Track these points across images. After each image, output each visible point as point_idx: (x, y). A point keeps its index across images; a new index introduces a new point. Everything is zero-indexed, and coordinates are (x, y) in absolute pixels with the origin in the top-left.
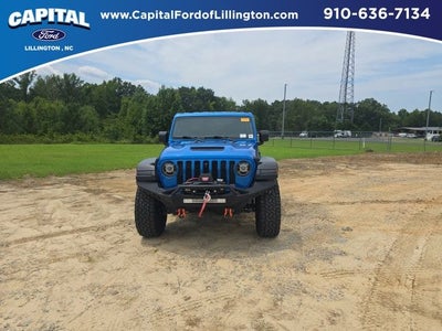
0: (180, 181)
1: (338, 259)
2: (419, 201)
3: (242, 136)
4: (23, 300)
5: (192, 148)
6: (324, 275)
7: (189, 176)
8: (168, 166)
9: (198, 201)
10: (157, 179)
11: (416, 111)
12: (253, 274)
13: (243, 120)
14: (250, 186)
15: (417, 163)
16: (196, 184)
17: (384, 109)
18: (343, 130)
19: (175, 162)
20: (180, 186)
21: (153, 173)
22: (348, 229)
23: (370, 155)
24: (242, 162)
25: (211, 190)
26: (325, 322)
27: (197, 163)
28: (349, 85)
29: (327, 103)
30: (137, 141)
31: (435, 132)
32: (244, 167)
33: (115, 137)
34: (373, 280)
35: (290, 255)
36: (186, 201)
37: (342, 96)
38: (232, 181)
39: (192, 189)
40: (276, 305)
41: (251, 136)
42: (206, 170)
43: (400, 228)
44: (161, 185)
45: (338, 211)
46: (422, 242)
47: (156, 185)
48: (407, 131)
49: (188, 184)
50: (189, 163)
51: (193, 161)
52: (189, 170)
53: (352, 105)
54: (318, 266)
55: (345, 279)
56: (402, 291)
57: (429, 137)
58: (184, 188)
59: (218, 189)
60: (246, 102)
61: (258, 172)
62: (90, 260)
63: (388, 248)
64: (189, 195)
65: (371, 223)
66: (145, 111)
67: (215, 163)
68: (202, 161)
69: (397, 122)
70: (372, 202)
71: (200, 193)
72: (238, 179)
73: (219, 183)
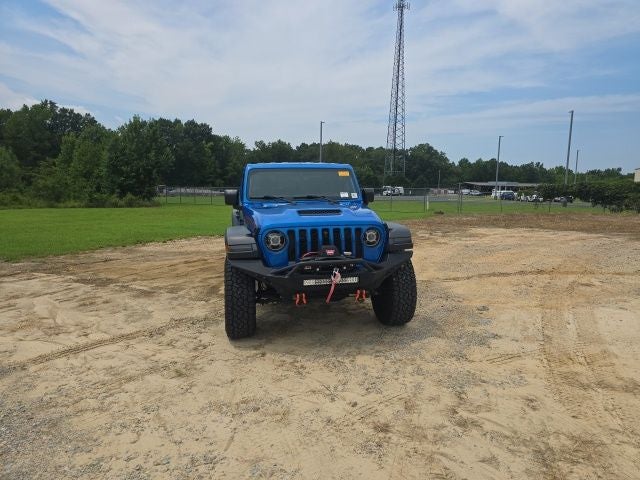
0: (291, 256)
1: (494, 342)
2: (540, 272)
3: (344, 195)
5: (300, 212)
6: (492, 361)
7: (303, 250)
8: (272, 237)
9: (324, 282)
10: (260, 256)
11: (479, 162)
12: (410, 369)
13: (341, 174)
14: (383, 258)
15: (506, 227)
16: (318, 260)
17: (442, 158)
18: (393, 185)
19: (285, 231)
20: (291, 264)
21: (255, 247)
22: (485, 308)
24: (368, 230)
25: (340, 266)
26: (527, 409)
27: (314, 232)
28: (399, 125)
29: (370, 149)
31: (503, 188)
32: (371, 236)
34: (545, 361)
35: (437, 345)
36: (307, 283)
37: (391, 139)
38: (359, 253)
39: (314, 266)
40: (461, 399)
41: (355, 195)
42: (326, 241)
43: (534, 303)
44: (266, 264)
45: (458, 288)
46: (568, 316)
47: (259, 264)
48: (470, 187)
49: (305, 260)
51: (309, 230)
52: (303, 241)
53: (403, 152)
54: (476, 352)
55: (517, 363)
56: (578, 368)
57: (497, 193)
58: (303, 266)
59: (346, 264)
60: (260, 144)
61: (391, 242)
63: (540, 326)
64: (311, 275)
65: (503, 300)
66: (105, 155)
68: (320, 229)
69: (458, 175)
70: (490, 275)
71: (326, 271)
72: (368, 252)
73: (347, 256)
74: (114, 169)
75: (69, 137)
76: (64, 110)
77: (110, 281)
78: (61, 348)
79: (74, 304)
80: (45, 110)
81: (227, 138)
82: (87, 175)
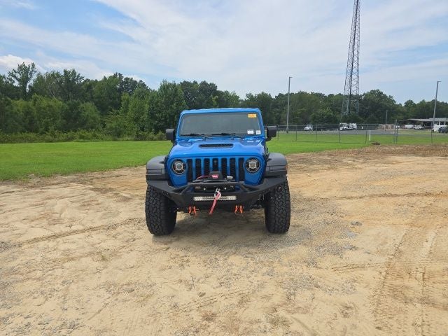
0: (190, 179)
1: (349, 253)
2: (427, 194)
3: (249, 132)
4: (41, 299)
5: (201, 146)
6: (335, 269)
7: (198, 174)
8: (177, 164)
9: (209, 199)
10: (168, 178)
11: (423, 102)
12: (265, 269)
13: (250, 116)
14: (260, 182)
15: (424, 155)
16: (206, 182)
17: (390, 100)
19: (185, 160)
20: (189, 184)
21: (163, 172)
22: (357, 224)
23: (376, 148)
24: (251, 159)
25: (221, 188)
26: (339, 314)
27: (207, 161)
28: (354, 77)
30: (140, 138)
31: (442, 123)
32: (253, 164)
33: (117, 134)
34: (384, 274)
35: (301, 251)
36: (197, 199)
37: (347, 88)
38: (242, 178)
39: (203, 186)
40: (289, 299)
41: (259, 132)
42: (215, 168)
43: (407, 221)
44: (171, 183)
45: (347, 206)
46: (431, 235)
47: (166, 183)
48: (413, 123)
49: (197, 182)
50: (198, 161)
51: (202, 159)
52: (198, 168)
53: (358, 97)
54: (328, 261)
55: (357, 273)
56: (413, 283)
57: (436, 128)
58: (194, 186)
59: (228, 186)
60: (250, 96)
61: (267, 169)
62: (103, 259)
63: (398, 242)
64: (200, 193)
65: (381, 217)
66: (147, 107)
67: (224, 161)
68: (211, 159)
69: (404, 113)
70: (380, 196)
71: (210, 191)
72: (248, 176)
73: (229, 180)
74: (152, 116)
75: (125, 96)
76: (127, 79)
77: (111, 190)
78: (50, 233)
79: (78, 205)
80: (116, 78)
81: (227, 92)
82: (136, 120)
